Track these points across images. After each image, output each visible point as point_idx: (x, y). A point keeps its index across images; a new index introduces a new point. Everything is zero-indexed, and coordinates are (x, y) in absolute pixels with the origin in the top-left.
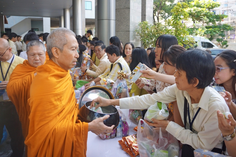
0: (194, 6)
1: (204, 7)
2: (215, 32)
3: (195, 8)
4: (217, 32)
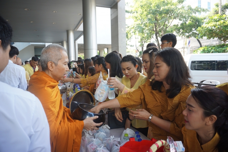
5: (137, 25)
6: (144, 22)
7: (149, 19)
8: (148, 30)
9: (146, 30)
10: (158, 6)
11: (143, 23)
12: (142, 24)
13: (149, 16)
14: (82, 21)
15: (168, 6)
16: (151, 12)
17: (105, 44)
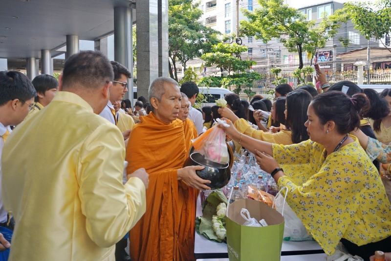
0: (218, 50)
1: (228, 52)
2: (242, 82)
3: (219, 53)
4: (244, 82)
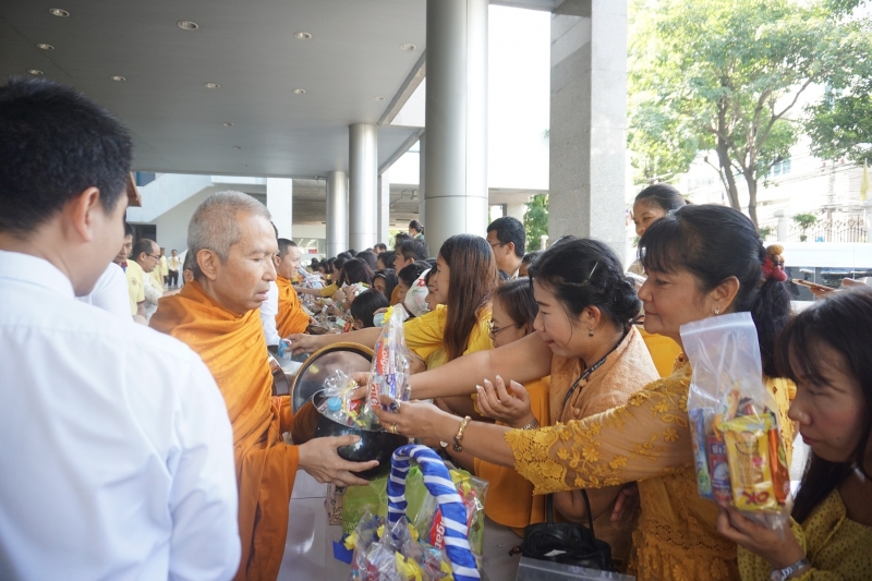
5: (642, 105)
6: (673, 95)
7: (698, 82)
8: (690, 126)
9: (685, 128)
10: (739, 25)
11: (667, 98)
12: (662, 102)
13: (695, 70)
14: (422, 70)
15: (791, 23)
16: (707, 52)
17: (497, 190)
